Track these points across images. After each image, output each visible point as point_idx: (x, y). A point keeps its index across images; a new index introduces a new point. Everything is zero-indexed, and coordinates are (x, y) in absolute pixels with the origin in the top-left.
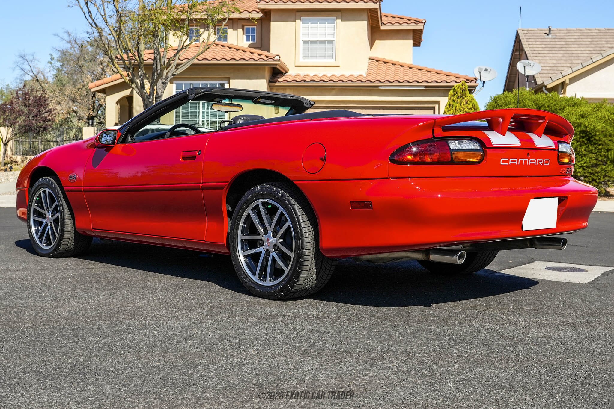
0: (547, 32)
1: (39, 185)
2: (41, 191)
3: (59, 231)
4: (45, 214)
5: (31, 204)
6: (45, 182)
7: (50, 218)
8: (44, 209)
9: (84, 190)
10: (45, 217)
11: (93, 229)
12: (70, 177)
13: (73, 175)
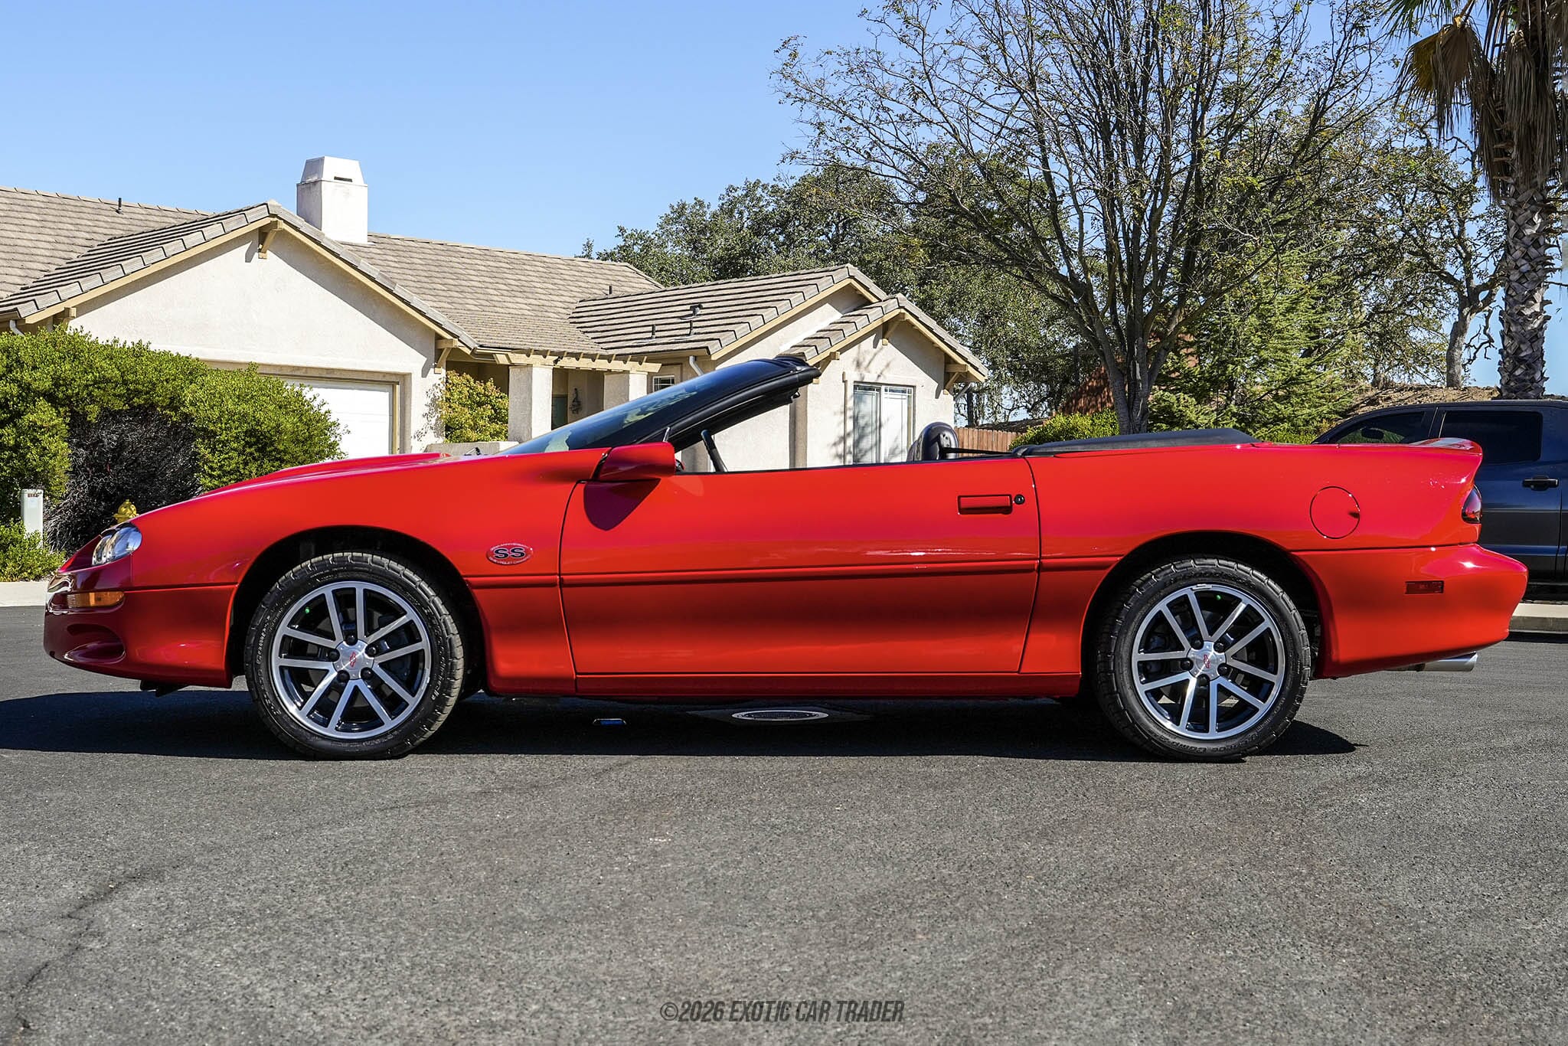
1: (327, 574)
2: (327, 591)
3: (424, 687)
4: (335, 650)
5: (275, 626)
6: (356, 565)
7: (360, 659)
8: (332, 637)
9: (562, 584)
10: (337, 658)
11: (577, 673)
12: (497, 552)
13: (509, 547)
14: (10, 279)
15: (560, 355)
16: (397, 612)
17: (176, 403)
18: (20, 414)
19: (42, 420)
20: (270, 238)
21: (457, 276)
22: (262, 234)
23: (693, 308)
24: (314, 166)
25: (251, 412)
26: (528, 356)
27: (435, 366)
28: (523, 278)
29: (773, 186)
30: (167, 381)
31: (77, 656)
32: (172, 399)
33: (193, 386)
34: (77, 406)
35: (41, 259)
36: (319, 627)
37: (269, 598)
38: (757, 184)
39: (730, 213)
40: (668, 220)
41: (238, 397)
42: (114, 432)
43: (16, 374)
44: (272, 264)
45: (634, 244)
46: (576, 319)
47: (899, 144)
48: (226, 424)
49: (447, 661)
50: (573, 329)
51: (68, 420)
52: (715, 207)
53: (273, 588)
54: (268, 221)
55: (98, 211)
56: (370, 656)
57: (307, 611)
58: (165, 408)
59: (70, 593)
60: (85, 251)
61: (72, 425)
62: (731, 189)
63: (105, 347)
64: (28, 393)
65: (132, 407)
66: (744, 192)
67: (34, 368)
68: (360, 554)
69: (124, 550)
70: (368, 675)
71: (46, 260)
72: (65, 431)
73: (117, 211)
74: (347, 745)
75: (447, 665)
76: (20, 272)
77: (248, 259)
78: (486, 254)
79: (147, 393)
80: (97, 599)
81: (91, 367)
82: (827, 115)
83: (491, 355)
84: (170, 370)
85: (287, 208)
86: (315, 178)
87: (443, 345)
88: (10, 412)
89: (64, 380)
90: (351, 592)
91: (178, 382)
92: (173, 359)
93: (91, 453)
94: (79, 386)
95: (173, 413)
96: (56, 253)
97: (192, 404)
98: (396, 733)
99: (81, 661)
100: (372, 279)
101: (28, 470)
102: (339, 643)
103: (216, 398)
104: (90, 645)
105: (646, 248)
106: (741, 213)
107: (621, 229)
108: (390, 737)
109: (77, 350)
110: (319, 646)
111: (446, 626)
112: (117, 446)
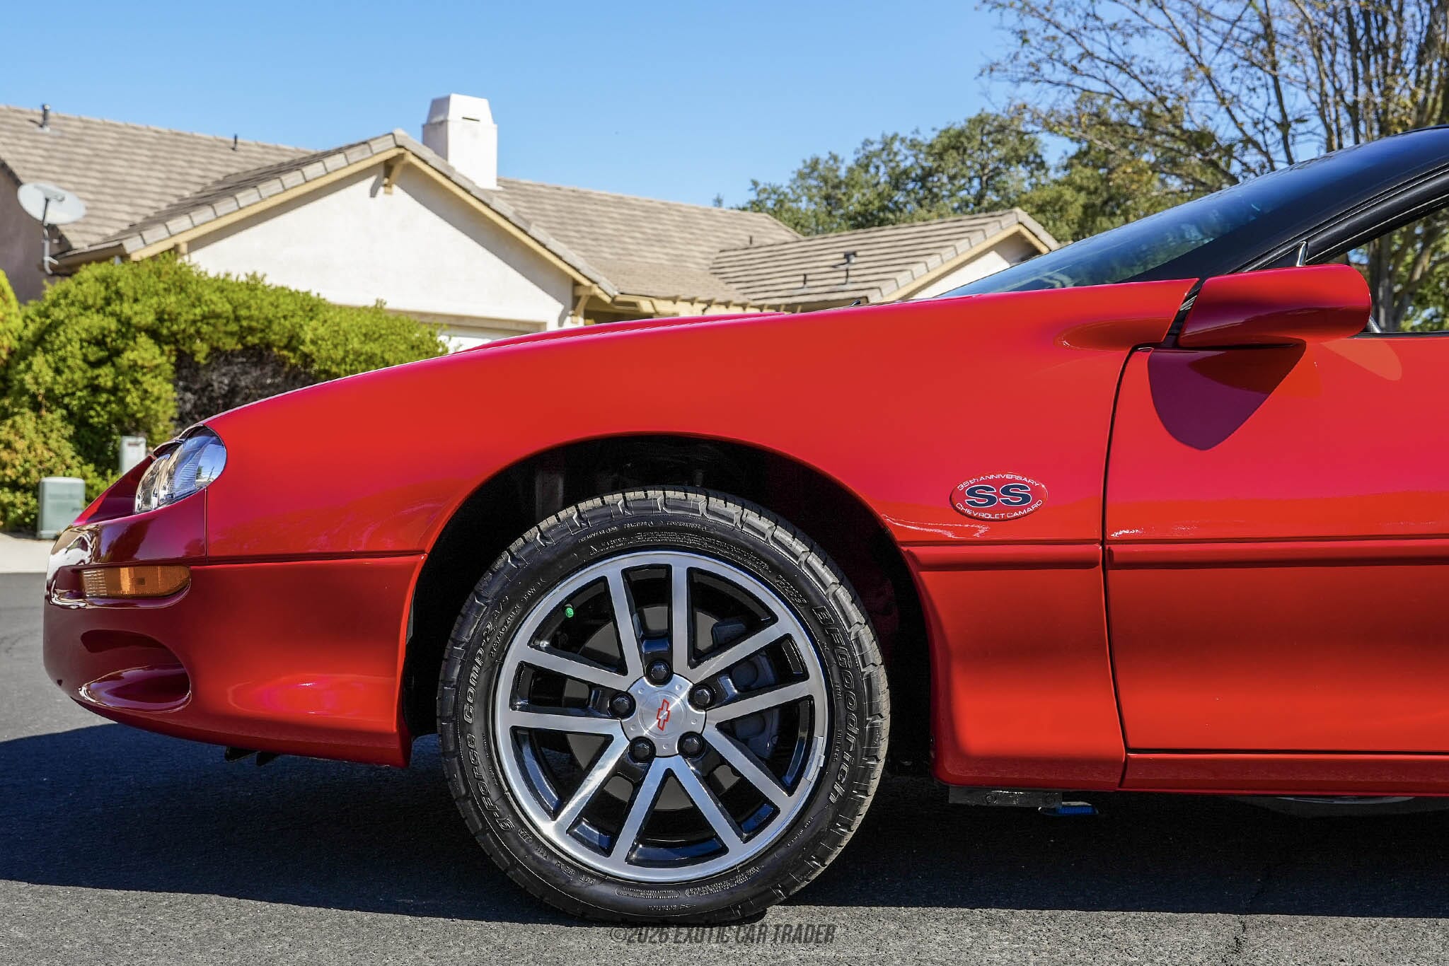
0: (40, 119)
1: (614, 535)
2: (612, 570)
3: (812, 773)
4: (627, 695)
5: (504, 642)
6: (674, 518)
7: (678, 712)
8: (620, 667)
9: (1108, 562)
10: (630, 711)
11: (1128, 750)
12: (972, 492)
13: (997, 483)
14: (118, 216)
15: (709, 303)
16: (758, 618)
17: (294, 343)
18: (118, 352)
19: (143, 359)
20: (397, 172)
21: (591, 224)
22: (388, 167)
23: (847, 256)
24: (440, 105)
25: (378, 352)
26: (675, 302)
27: (573, 315)
28: (660, 227)
29: (911, 141)
30: (285, 317)
31: (103, 694)
32: (291, 338)
33: (313, 323)
34: (184, 345)
35: (152, 196)
36: (589, 644)
37: (490, 585)
38: (894, 138)
39: (866, 168)
40: (802, 176)
41: (365, 335)
42: (225, 375)
43: (115, 307)
44: (398, 199)
45: (767, 199)
46: (717, 271)
47: (1112, 57)
48: (351, 365)
49: (861, 724)
50: (715, 279)
51: (173, 359)
52: (849, 161)
53: (500, 563)
54: (394, 152)
55: (213, 147)
56: (697, 707)
57: (570, 612)
58: (281, 348)
59: (89, 567)
60: (199, 188)
61: (178, 366)
62: (867, 143)
63: (216, 279)
64: (128, 329)
65: (246, 348)
66: (881, 147)
67: (136, 300)
68: (680, 495)
69: (191, 481)
70: (694, 747)
71: (157, 197)
72: (169, 372)
73: (233, 149)
74: (650, 894)
75: (862, 730)
76: (128, 209)
77: (373, 193)
78: (620, 202)
79: (262, 331)
80: (138, 581)
81: (199, 300)
82: (1031, 23)
83: (634, 304)
84: (287, 306)
85: (414, 141)
86: (441, 118)
87: (581, 292)
88: (108, 350)
89: (169, 314)
90: (662, 574)
91: (297, 320)
92: (291, 294)
93: (199, 399)
94: (186, 321)
95: (291, 355)
96: (168, 191)
97: (313, 342)
98: (752, 870)
99: (111, 705)
100: (506, 219)
101: (128, 415)
102: (634, 680)
103: (339, 336)
104: (129, 673)
105: (780, 203)
106: (877, 168)
107: (755, 184)
108: (740, 880)
109: (182, 284)
110: (592, 686)
111: (860, 648)
112: (229, 391)
